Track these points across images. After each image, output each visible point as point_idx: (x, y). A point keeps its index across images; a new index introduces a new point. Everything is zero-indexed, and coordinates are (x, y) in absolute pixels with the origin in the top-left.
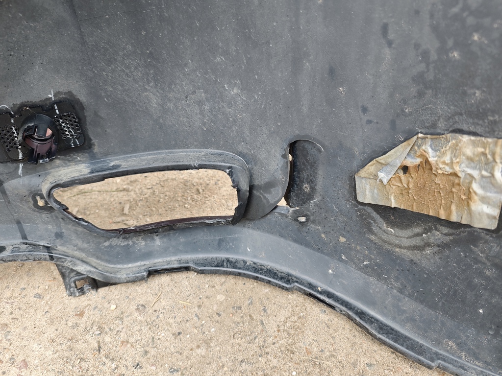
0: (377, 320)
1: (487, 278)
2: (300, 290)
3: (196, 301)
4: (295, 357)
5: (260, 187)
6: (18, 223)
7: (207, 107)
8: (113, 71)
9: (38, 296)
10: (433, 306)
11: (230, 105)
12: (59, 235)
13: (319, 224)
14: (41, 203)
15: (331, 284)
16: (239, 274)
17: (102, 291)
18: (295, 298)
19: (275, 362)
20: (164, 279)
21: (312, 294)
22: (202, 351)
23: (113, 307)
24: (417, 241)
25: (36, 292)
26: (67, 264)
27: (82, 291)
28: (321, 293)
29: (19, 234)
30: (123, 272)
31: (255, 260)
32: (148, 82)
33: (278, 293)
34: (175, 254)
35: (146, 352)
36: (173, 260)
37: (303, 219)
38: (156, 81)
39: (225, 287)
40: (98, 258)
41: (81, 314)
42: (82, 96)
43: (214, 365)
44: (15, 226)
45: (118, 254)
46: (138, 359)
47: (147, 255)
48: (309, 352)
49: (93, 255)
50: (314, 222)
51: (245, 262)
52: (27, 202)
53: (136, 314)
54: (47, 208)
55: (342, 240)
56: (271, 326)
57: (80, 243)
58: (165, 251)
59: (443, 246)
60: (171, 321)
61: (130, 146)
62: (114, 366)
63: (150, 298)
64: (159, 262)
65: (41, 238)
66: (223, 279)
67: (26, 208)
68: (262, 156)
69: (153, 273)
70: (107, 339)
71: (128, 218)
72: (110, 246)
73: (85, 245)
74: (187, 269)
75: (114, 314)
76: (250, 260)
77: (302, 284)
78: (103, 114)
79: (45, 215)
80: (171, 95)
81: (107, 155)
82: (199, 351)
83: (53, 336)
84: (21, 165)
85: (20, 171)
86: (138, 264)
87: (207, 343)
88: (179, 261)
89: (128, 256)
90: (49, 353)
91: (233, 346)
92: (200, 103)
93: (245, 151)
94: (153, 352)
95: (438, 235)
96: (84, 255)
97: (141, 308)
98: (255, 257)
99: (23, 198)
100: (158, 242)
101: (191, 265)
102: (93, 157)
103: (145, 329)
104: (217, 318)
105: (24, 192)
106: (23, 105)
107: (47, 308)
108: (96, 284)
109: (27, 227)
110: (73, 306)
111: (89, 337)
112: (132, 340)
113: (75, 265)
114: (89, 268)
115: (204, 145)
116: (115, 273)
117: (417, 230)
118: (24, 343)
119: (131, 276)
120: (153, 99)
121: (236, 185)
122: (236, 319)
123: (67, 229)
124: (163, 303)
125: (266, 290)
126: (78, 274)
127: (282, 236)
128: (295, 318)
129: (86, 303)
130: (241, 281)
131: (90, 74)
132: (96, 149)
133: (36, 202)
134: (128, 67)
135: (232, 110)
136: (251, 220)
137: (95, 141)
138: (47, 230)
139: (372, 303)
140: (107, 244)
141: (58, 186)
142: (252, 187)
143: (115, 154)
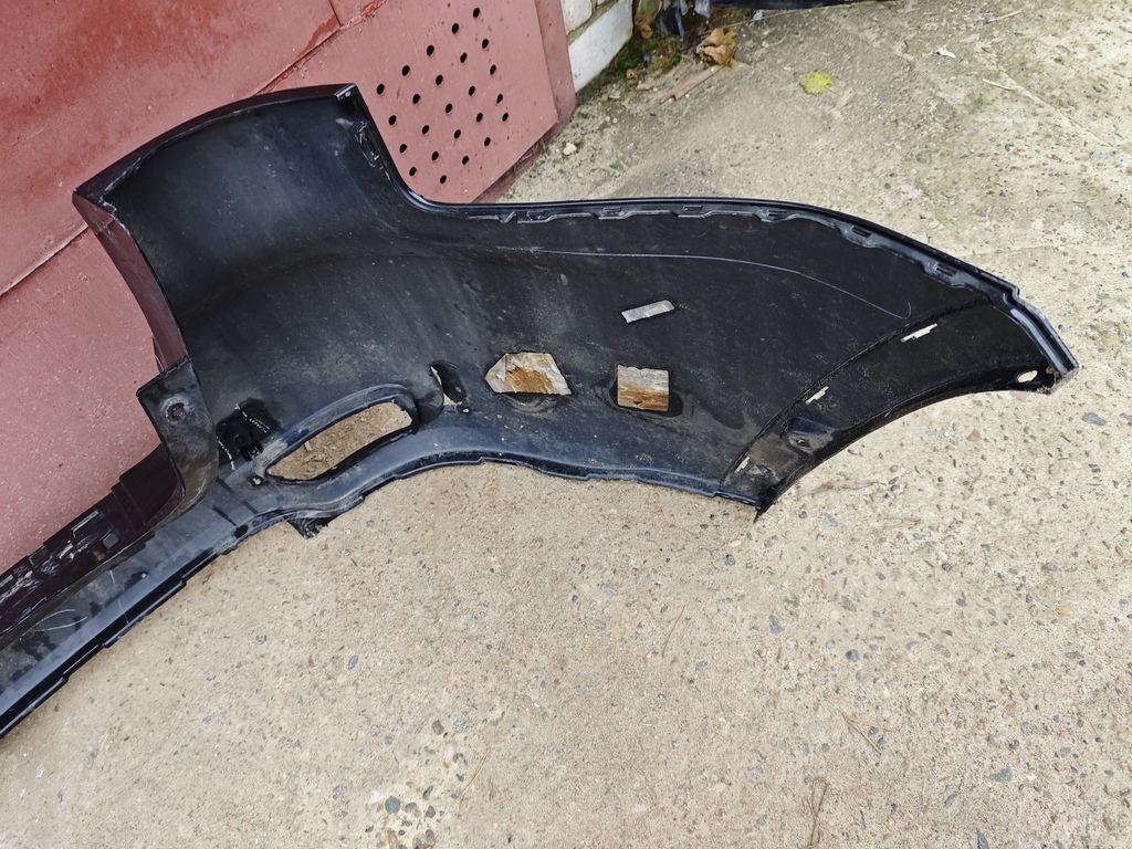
0: (545, 462)
1: (585, 418)
2: (487, 461)
3: (411, 501)
4: (498, 509)
5: (423, 400)
6: (245, 503)
7: (355, 362)
8: (275, 371)
9: (282, 550)
10: (572, 441)
11: (373, 355)
12: (280, 498)
13: (479, 410)
14: (258, 482)
15: (507, 448)
16: (436, 467)
17: (331, 524)
18: (487, 467)
19: (484, 518)
20: (377, 494)
21: (496, 459)
22: (430, 533)
23: (348, 532)
24: (540, 408)
25: (276, 548)
26: (299, 516)
27: (317, 532)
28: (501, 457)
29: (250, 512)
30: (343, 503)
31: (445, 451)
32: (304, 365)
33: (473, 467)
34: (377, 472)
35: (391, 551)
36: (377, 476)
37: (467, 411)
38: (310, 362)
39: (429, 481)
40: (317, 501)
41: (326, 547)
42: (259, 396)
43: (443, 538)
44: (244, 507)
45: (331, 491)
46: (387, 558)
47: (355, 482)
48: (506, 502)
49: (312, 501)
50: (475, 410)
51: (437, 456)
52: (247, 486)
53: (369, 529)
54: (264, 483)
55: (500, 417)
56: (475, 495)
57: (298, 497)
58: (367, 473)
59: (555, 407)
60: (399, 522)
61: (306, 410)
62: (372, 569)
63: (374, 513)
64: (366, 483)
65: (268, 507)
66: (425, 474)
67: (247, 491)
68: (414, 379)
69: (366, 494)
70: (357, 555)
71: (315, 454)
72: (322, 488)
73: (303, 496)
74: (393, 480)
75: (352, 537)
76: (440, 452)
77: (487, 456)
78: (278, 399)
79: (263, 489)
80: (324, 365)
81: (292, 425)
82: (428, 534)
83: (314, 570)
84: (232, 463)
85: (233, 467)
86: (351, 492)
87: (432, 526)
88: (383, 476)
89: (340, 490)
90: (319, 582)
91: (451, 520)
92: (349, 362)
93: (400, 380)
94: (395, 548)
95: (548, 402)
96: (305, 504)
97: (371, 523)
98: (443, 448)
99: (242, 485)
100: (359, 469)
101: (394, 475)
102: (282, 432)
103: (381, 536)
104: (432, 506)
105: (242, 480)
106: (220, 423)
107: (295, 556)
108: (324, 522)
109: (253, 503)
110: (316, 545)
111: (342, 560)
112: (376, 548)
113: (304, 514)
114: (316, 512)
115: (365, 386)
116: (337, 506)
117: (537, 401)
118: (295, 585)
119: (351, 503)
120: (311, 373)
121: (404, 408)
122: (447, 501)
123: (285, 491)
124: (386, 513)
125: (463, 470)
126: (308, 520)
127: (457, 426)
128: (489, 483)
129: (325, 538)
130: (440, 471)
131: (259, 380)
132: (282, 426)
133: (253, 483)
134: (285, 363)
135: (376, 358)
136: (428, 422)
137: (280, 420)
138: (269, 499)
139: (537, 451)
140: (319, 488)
141: (269, 466)
142: (416, 402)
143: (298, 422)
